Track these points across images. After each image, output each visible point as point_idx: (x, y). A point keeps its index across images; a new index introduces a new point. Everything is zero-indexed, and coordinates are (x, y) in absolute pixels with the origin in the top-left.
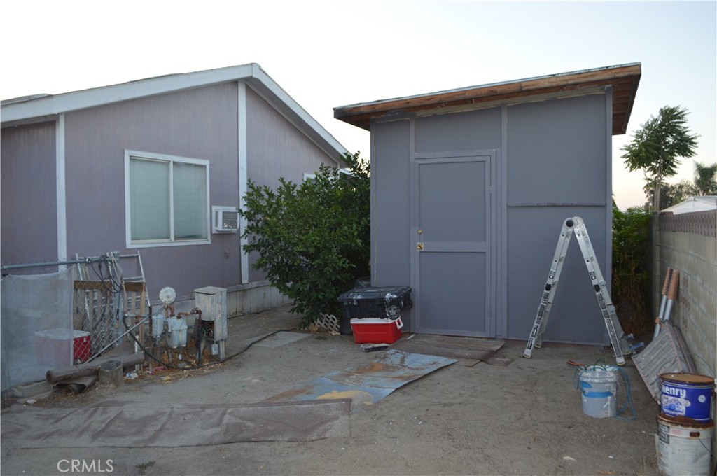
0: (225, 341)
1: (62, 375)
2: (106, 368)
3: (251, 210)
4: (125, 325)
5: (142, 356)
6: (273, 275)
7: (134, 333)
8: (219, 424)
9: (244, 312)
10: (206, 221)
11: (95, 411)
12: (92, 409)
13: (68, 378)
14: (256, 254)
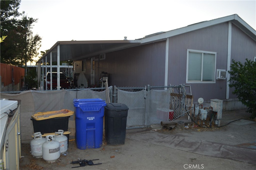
0: (221, 119)
1: (165, 123)
2: (179, 123)
3: (233, 71)
4: (186, 110)
5: (191, 121)
6: (240, 97)
7: (188, 112)
8: (219, 150)
9: (226, 110)
10: (214, 74)
11: (175, 137)
12: (174, 136)
13: (167, 124)
14: (234, 88)
